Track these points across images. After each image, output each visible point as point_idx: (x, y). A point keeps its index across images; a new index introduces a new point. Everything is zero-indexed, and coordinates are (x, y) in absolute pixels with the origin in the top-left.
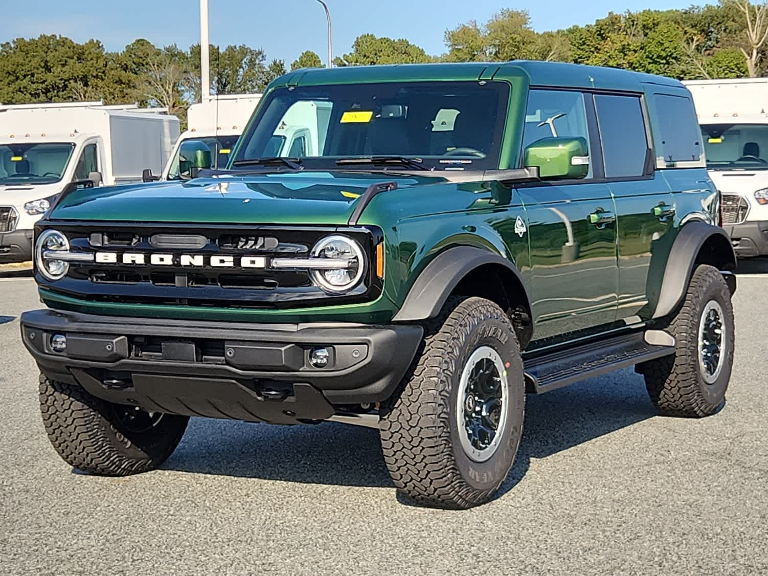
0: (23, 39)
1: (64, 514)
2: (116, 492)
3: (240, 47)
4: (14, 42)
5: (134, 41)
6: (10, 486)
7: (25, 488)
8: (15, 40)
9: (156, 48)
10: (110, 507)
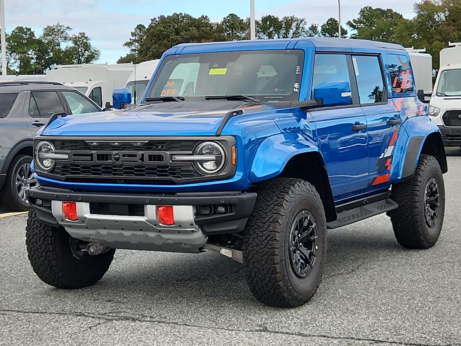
0: (164, 16)
3: (291, 17)
5: (228, 15)
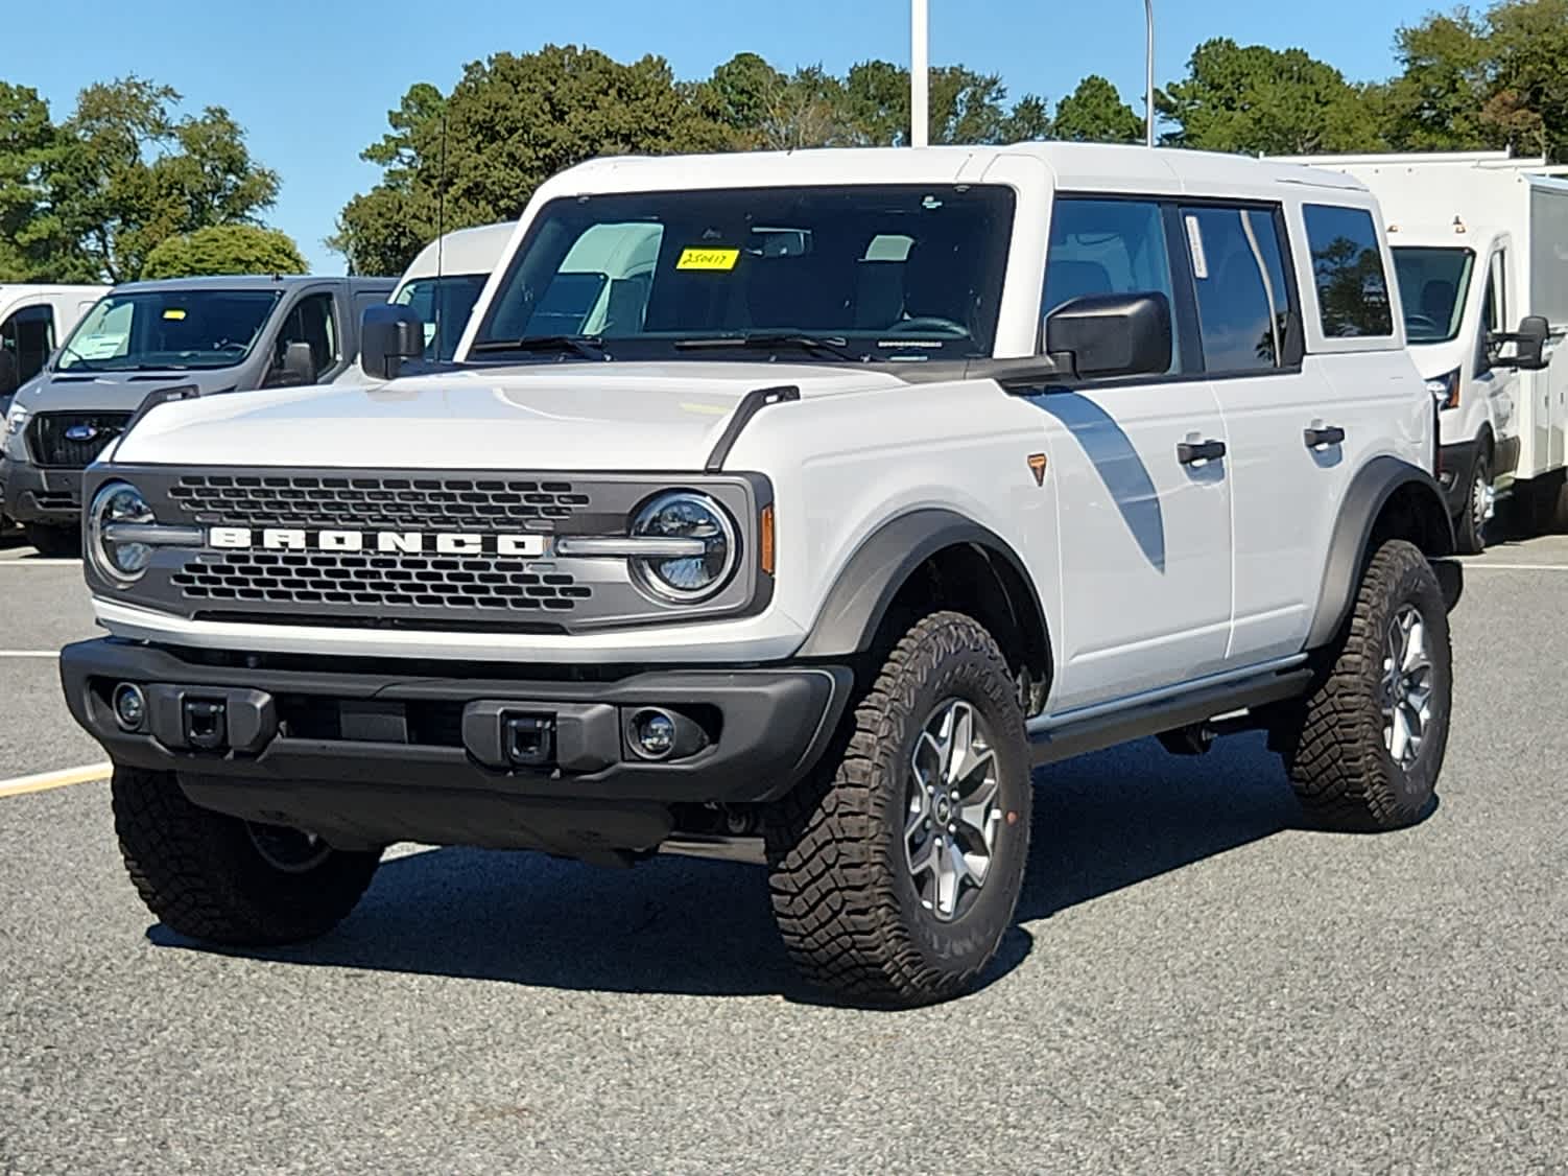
0: (508, 54)
1: (772, 1114)
2: (874, 1063)
3: (952, 69)
4: (490, 61)
5: (733, 58)
6: (636, 1040)
7: (668, 1045)
8: (493, 57)
9: (777, 72)
10: (870, 1101)
